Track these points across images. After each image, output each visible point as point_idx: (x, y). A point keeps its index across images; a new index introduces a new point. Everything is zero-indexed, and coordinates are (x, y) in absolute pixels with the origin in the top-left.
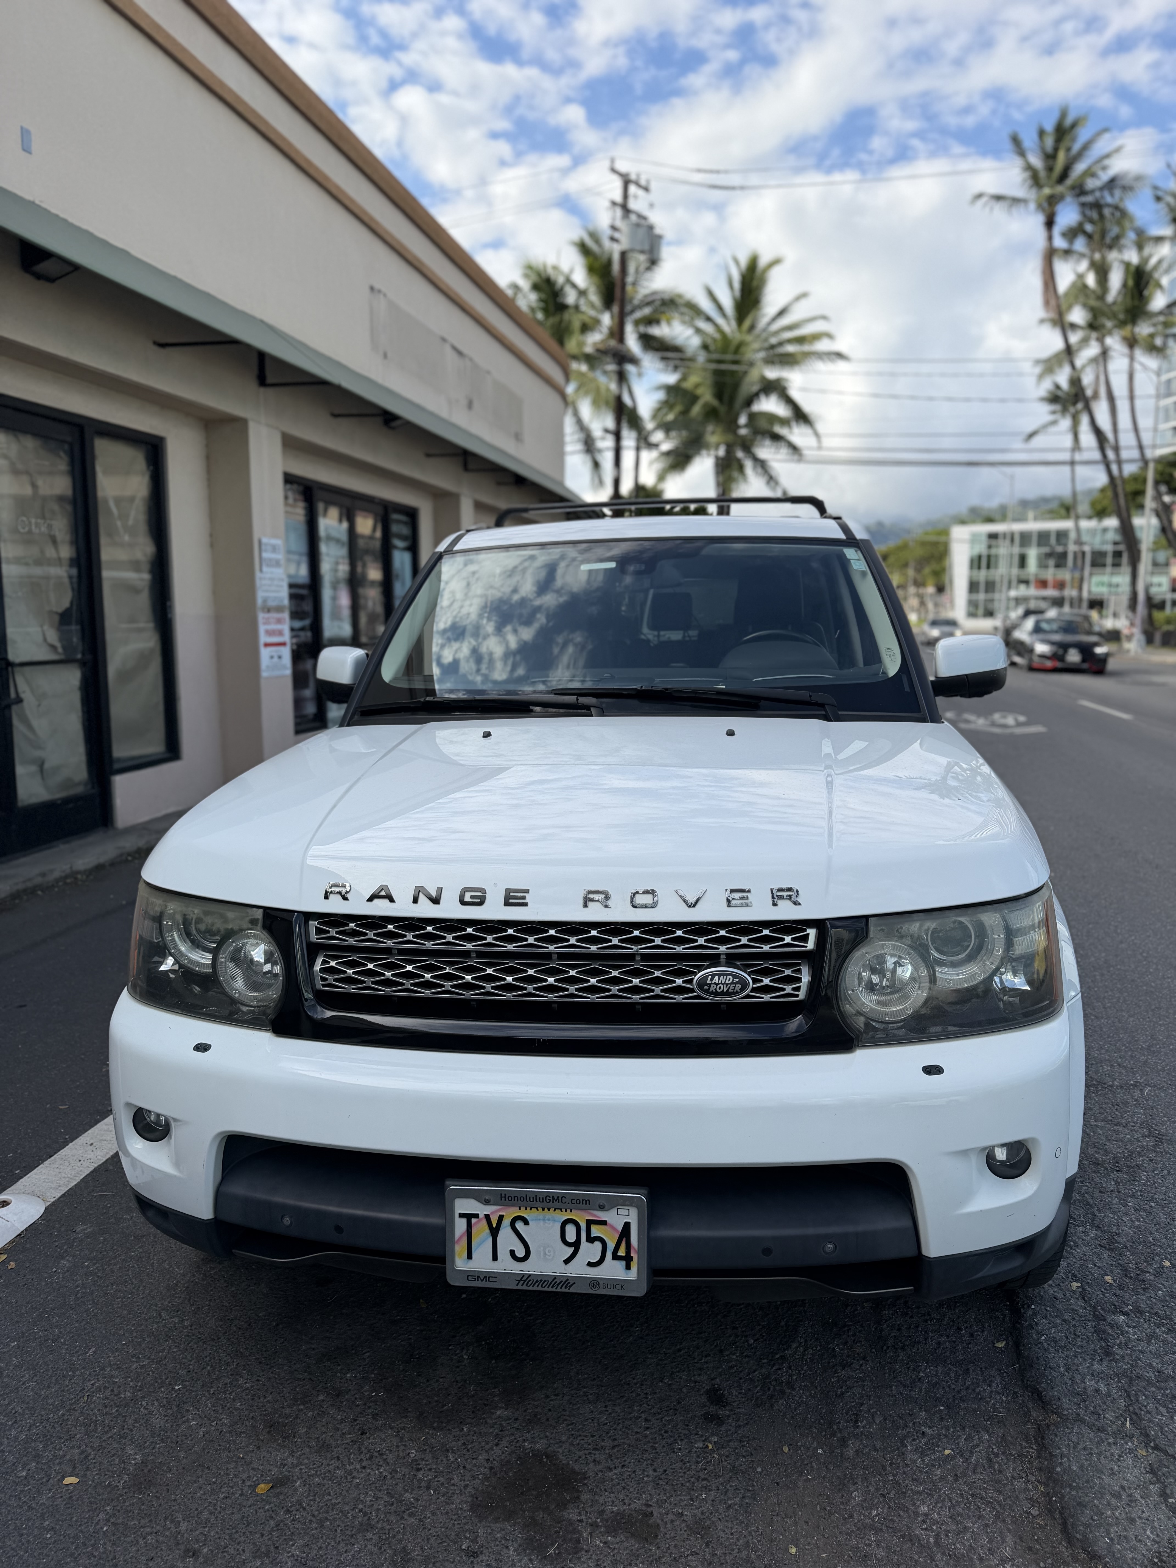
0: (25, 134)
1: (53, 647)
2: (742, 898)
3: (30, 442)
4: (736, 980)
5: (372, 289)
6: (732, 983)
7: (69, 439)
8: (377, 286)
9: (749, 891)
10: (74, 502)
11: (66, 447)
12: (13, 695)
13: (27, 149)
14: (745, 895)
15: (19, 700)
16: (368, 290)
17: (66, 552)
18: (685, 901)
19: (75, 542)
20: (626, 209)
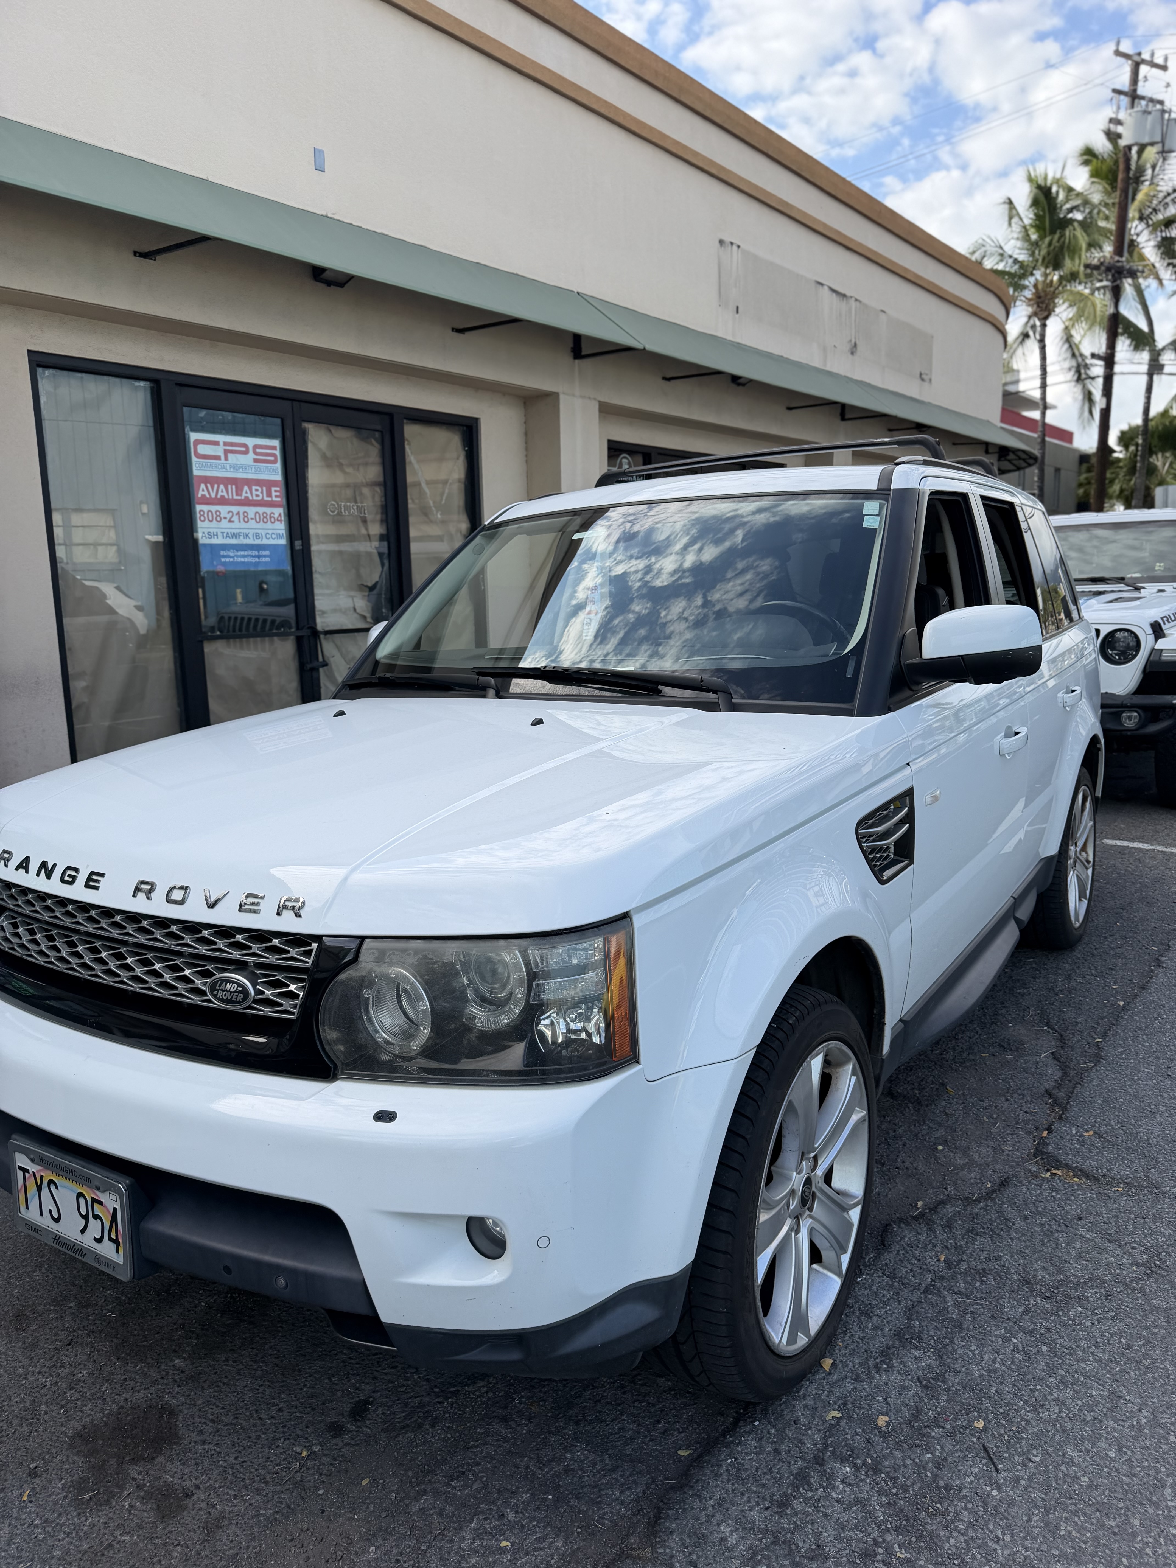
0: (318, 154)
1: (364, 617)
2: (253, 904)
3: (342, 434)
4: (240, 989)
5: (721, 242)
6: (235, 992)
7: (379, 427)
8: (727, 239)
9: (262, 898)
10: (384, 484)
11: (377, 434)
12: (321, 659)
13: (320, 168)
14: (256, 900)
15: (325, 664)
16: (717, 244)
17: (376, 529)
18: (207, 900)
19: (384, 521)
20: (1134, 96)
